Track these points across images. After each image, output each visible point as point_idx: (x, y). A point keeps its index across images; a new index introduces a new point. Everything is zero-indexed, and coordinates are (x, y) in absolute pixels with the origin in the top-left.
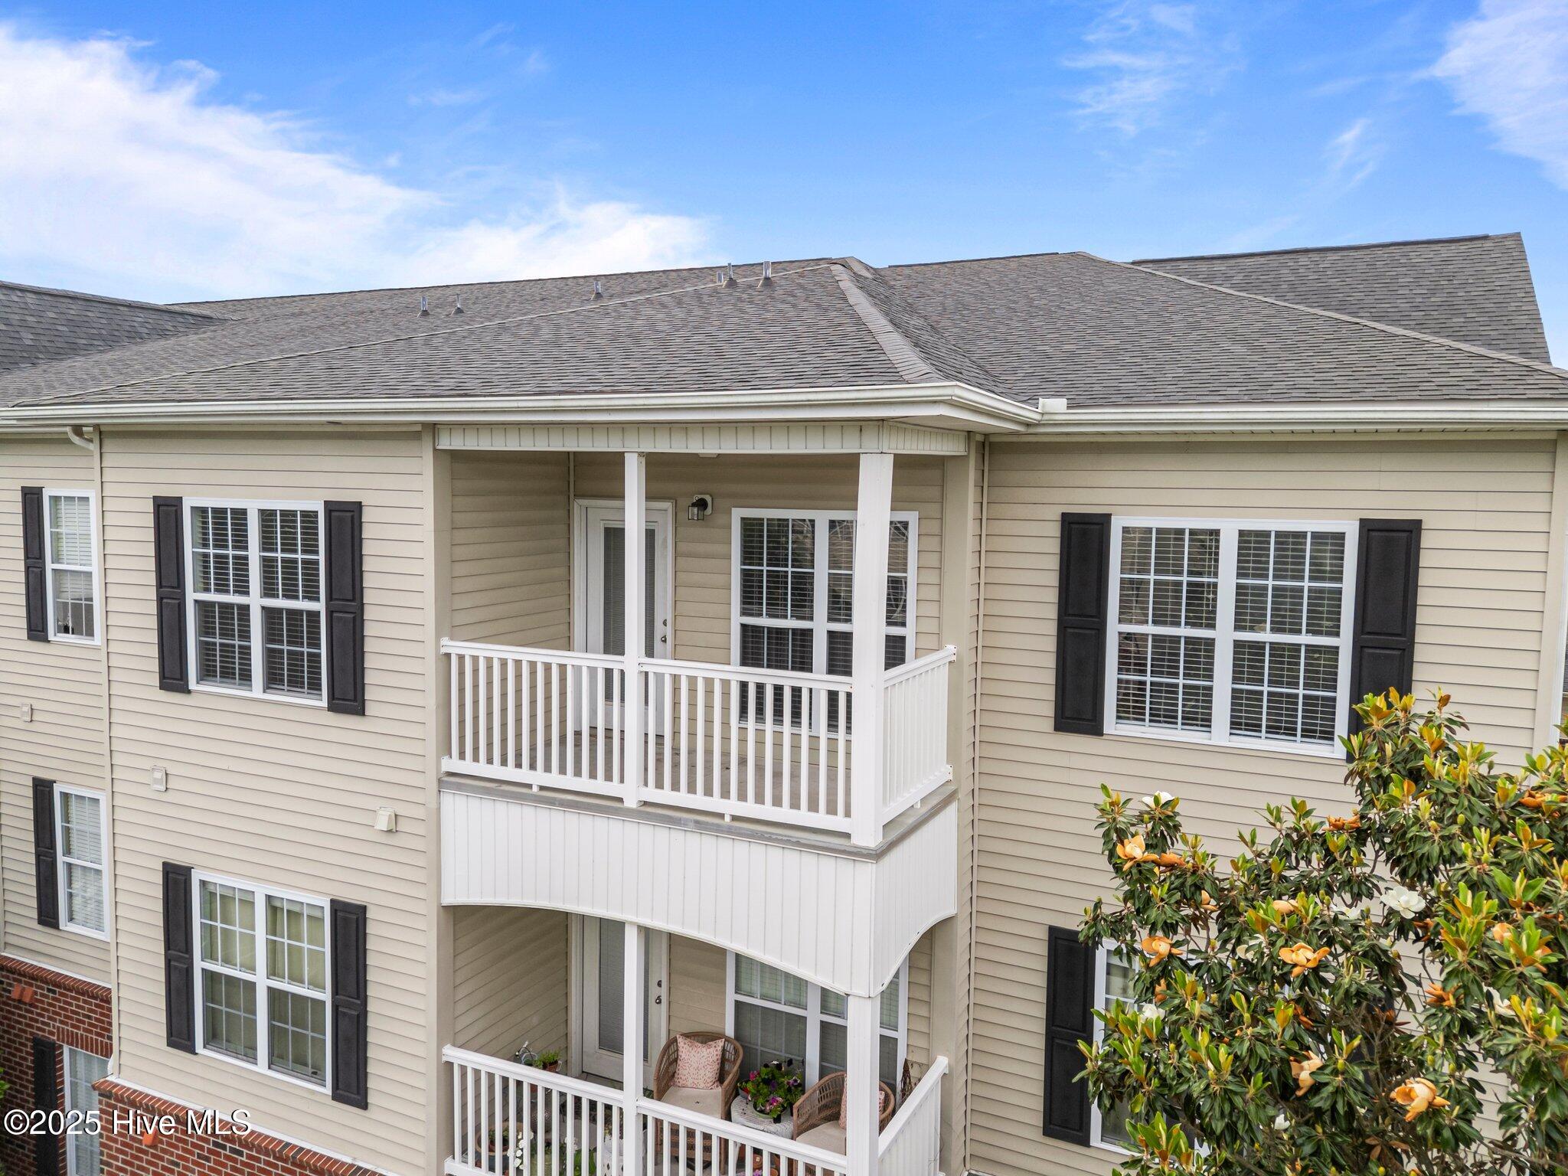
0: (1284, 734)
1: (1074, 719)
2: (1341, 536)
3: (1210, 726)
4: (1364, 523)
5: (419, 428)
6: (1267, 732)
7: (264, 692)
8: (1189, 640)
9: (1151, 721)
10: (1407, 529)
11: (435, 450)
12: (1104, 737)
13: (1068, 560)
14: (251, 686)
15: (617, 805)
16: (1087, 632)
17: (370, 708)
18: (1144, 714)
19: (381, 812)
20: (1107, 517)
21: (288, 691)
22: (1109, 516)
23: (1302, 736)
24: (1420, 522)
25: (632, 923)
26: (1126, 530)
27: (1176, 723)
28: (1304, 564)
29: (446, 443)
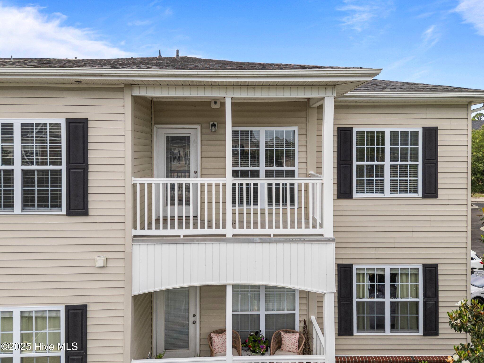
0: (403, 192)
1: (344, 194)
2: (417, 132)
3: (383, 192)
4: (424, 128)
5: (123, 86)
6: (400, 192)
7: (22, 211)
8: (377, 166)
9: (366, 192)
10: (435, 129)
11: (132, 95)
12: (353, 199)
13: (341, 143)
14: (14, 209)
15: (224, 237)
16: (348, 165)
17: (91, 212)
18: (364, 190)
19: (98, 259)
20: (352, 128)
21: (37, 209)
22: (353, 128)
23: (409, 192)
24: (438, 127)
25: (229, 284)
26: (358, 132)
27: (374, 192)
28: (408, 141)
29: (137, 93)
